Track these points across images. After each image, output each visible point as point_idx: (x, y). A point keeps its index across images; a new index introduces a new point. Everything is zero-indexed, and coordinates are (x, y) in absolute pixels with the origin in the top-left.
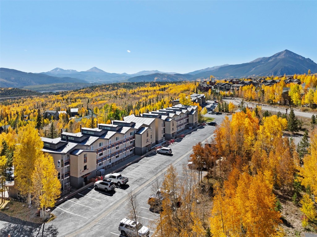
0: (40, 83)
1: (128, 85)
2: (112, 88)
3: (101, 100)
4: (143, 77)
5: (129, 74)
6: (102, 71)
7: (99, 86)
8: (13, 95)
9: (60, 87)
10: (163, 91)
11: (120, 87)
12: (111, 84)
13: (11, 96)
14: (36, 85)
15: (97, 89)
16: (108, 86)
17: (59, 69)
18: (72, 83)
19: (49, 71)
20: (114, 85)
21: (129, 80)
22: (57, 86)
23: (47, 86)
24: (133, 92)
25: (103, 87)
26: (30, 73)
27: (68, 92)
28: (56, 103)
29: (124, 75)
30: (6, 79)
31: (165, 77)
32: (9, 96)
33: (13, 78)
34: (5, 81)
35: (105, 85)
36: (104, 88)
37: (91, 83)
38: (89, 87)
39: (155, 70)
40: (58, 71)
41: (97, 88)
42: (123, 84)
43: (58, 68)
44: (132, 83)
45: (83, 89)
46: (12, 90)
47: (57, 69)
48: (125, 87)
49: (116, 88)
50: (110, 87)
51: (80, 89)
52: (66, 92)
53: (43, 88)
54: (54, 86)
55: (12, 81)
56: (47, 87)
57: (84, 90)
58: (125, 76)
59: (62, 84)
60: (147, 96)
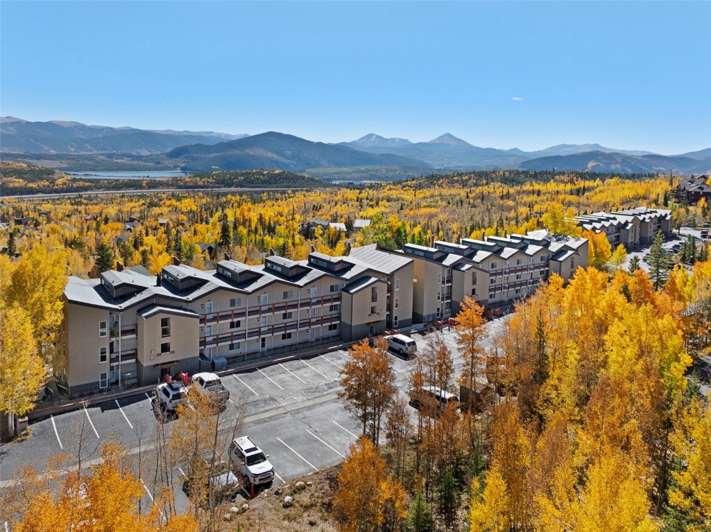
0: (338, 165)
1: (512, 175)
2: (475, 181)
3: (428, 206)
4: (558, 158)
5: (525, 151)
6: (464, 142)
7: (447, 177)
8: (283, 185)
9: (374, 173)
10: (578, 195)
11: (493, 181)
12: (474, 173)
13: (278, 187)
14: (329, 167)
15: (442, 183)
16: (467, 177)
17: (374, 137)
18: (396, 167)
19: (356, 139)
20: (479, 176)
21: (524, 164)
22: (367, 171)
23: (348, 169)
24: (504, 193)
25: (456, 178)
26: (320, 144)
27: (381, 186)
28: (338, 206)
29: (515, 153)
30: (277, 153)
31: (617, 163)
32: (274, 185)
33: (289, 153)
34: (276, 157)
35: (460, 175)
36: (457, 181)
37: (437, 167)
38: (426, 177)
39: (592, 143)
40: (372, 139)
41: (441, 181)
42: (501, 173)
43: (373, 135)
44: (523, 172)
45: (413, 179)
46: (280, 174)
47: (370, 136)
48: (506, 180)
49: (484, 182)
50: (470, 179)
51: (407, 181)
52: (378, 184)
53: (340, 173)
54: (361, 172)
55: (288, 158)
56: (348, 173)
57: (414, 182)
58: (517, 156)
59: (378, 167)
60: (531, 206)
